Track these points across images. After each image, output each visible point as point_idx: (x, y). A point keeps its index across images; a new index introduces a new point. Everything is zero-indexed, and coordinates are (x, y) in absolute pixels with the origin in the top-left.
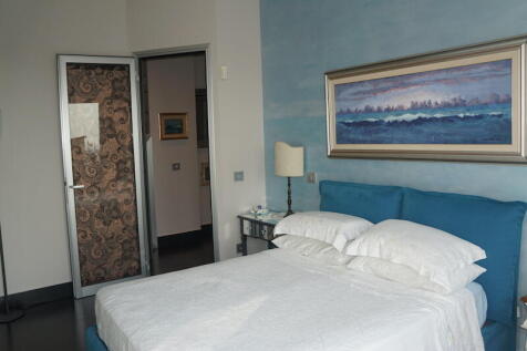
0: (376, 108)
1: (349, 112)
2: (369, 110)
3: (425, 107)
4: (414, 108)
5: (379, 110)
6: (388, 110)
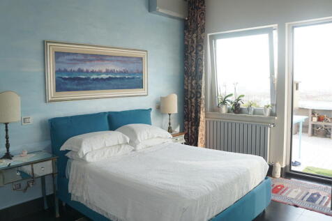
0: (85, 70)
1: (65, 71)
2: (80, 71)
3: (112, 72)
4: (107, 72)
5: (87, 72)
6: (93, 72)
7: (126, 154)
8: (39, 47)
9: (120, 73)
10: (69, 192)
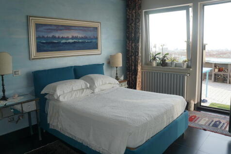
0: (57, 37)
1: (43, 37)
2: (54, 37)
3: (76, 38)
4: (73, 38)
5: (59, 38)
6: (63, 38)
7: (88, 95)
8: (24, 20)
9: (82, 38)
10: (48, 122)
